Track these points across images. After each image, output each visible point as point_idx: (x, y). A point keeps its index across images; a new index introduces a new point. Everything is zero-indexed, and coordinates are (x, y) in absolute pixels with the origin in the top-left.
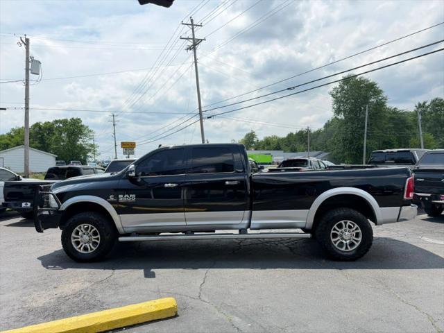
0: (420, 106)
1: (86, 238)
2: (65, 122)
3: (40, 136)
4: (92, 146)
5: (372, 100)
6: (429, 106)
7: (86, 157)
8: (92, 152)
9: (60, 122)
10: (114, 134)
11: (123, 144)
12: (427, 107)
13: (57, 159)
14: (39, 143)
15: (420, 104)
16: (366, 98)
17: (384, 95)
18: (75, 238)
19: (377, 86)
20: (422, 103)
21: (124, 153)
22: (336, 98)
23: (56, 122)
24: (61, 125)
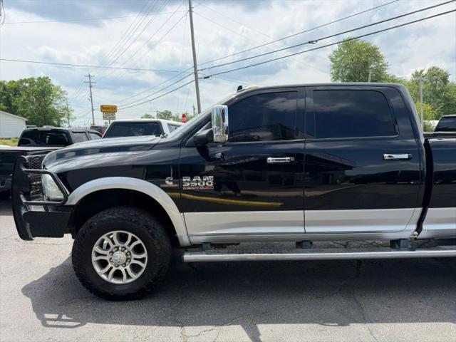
0: (417, 75)
1: (120, 256)
2: (31, 81)
3: (5, 97)
4: (66, 109)
5: (372, 66)
6: (426, 75)
7: (59, 121)
8: (66, 116)
9: (26, 81)
10: (91, 97)
11: (103, 108)
12: (423, 77)
13: (27, 123)
14: (4, 105)
15: (417, 73)
16: (366, 64)
17: (385, 61)
18: (98, 254)
19: (379, 51)
20: (419, 71)
21: (105, 118)
22: (336, 62)
23: (21, 81)
24: (27, 85)
